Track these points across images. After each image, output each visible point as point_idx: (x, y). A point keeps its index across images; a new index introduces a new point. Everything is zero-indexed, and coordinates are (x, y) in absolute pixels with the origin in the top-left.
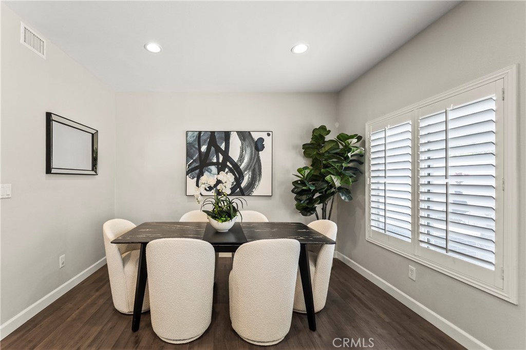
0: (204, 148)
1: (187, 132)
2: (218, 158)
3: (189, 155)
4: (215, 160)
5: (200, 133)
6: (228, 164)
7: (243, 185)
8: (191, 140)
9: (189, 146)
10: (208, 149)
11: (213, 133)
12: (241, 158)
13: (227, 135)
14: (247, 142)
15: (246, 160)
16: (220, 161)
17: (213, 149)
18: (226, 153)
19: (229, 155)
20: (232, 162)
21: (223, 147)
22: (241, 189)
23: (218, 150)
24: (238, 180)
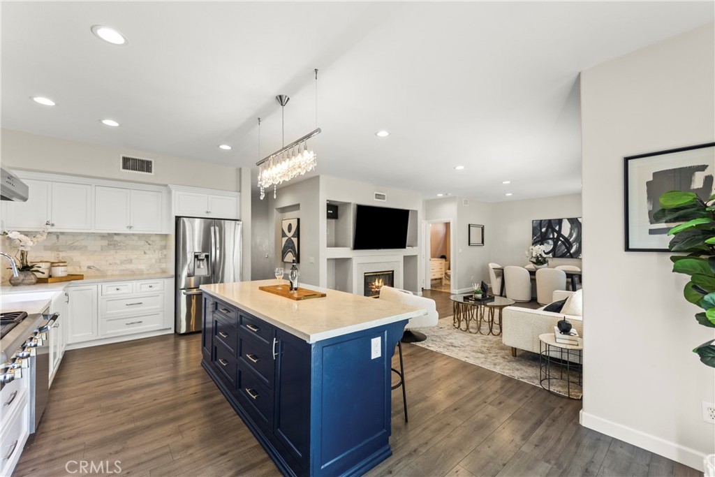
0: (544, 230)
1: (533, 221)
2: (553, 235)
3: (534, 234)
4: (551, 236)
5: (541, 221)
6: (561, 238)
7: (572, 252)
8: (535, 225)
9: (534, 229)
10: (547, 230)
11: (550, 221)
12: (571, 235)
13: (560, 222)
14: (575, 225)
15: (574, 236)
16: (555, 236)
17: (550, 230)
18: (559, 232)
19: (562, 233)
20: (563, 237)
21: (557, 228)
22: (570, 254)
23: (554, 230)
24: (569, 249)
